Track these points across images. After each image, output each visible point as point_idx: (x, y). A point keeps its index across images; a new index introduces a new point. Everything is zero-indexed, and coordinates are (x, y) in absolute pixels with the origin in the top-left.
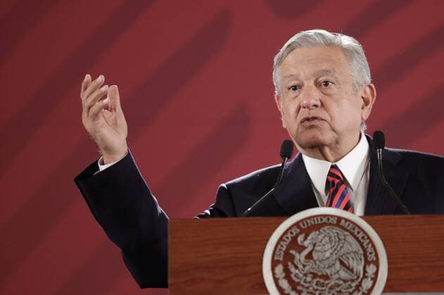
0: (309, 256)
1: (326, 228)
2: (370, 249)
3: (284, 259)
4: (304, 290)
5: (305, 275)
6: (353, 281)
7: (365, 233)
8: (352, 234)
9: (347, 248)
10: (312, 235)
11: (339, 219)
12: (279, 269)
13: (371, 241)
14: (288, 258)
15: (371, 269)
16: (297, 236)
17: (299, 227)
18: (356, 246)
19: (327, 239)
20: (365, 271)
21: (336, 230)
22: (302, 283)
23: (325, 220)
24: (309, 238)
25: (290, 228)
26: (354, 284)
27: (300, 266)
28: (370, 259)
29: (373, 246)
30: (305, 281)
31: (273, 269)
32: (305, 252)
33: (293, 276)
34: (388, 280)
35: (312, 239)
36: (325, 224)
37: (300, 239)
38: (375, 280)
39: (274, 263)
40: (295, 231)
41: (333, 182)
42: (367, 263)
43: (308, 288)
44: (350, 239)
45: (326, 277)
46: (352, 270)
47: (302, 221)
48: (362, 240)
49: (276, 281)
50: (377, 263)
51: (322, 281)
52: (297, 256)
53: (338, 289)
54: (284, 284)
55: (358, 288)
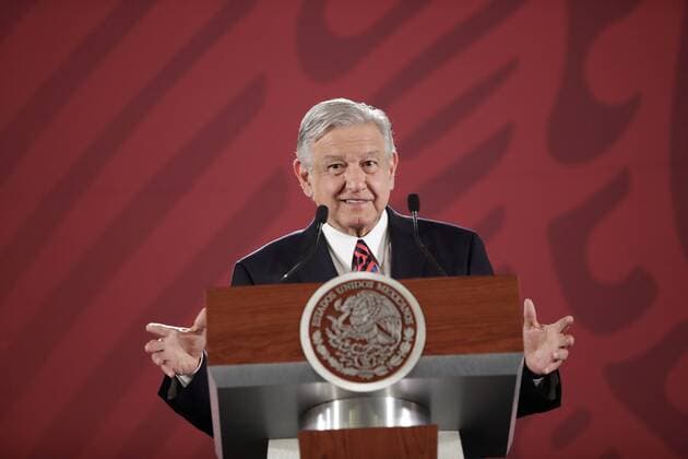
0: (347, 322)
1: (362, 292)
2: (407, 313)
3: (322, 325)
4: (343, 355)
5: (343, 340)
6: (391, 345)
7: (402, 296)
8: (390, 299)
9: (384, 312)
10: (349, 300)
11: (376, 283)
12: (317, 335)
13: (408, 305)
14: (326, 323)
15: (409, 333)
16: (334, 301)
17: (336, 293)
18: (393, 310)
19: (364, 303)
20: (403, 335)
21: (372, 295)
22: (340, 348)
23: (361, 285)
24: (346, 303)
25: (327, 294)
26: (392, 349)
27: (338, 332)
28: (408, 323)
29: (411, 309)
30: (343, 347)
31: (311, 335)
32: (343, 318)
33: (330, 342)
34: (426, 343)
35: (349, 304)
36: (362, 288)
37: (337, 304)
38: (413, 343)
39: (312, 330)
40: (332, 296)
41: (361, 258)
42: (405, 326)
43: (346, 353)
44: (387, 303)
45: (364, 342)
46: (390, 335)
47: (338, 286)
48: (399, 303)
49: (314, 347)
50: (414, 326)
51: (360, 346)
52: (335, 321)
53: (377, 354)
54: (323, 350)
55: (396, 352)
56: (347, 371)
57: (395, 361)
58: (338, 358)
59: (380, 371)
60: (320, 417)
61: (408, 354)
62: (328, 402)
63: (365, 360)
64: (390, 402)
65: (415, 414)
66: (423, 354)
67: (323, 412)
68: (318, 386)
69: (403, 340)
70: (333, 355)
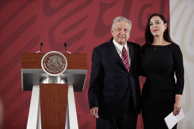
0: (51, 61)
2: (64, 60)
3: (46, 62)
5: (50, 65)
8: (60, 57)
9: (59, 60)
10: (52, 57)
11: (58, 54)
12: (45, 64)
13: (64, 59)
14: (47, 61)
15: (64, 64)
18: (61, 60)
21: (57, 56)
26: (60, 67)
27: (49, 63)
28: (64, 62)
29: (65, 60)
31: (43, 64)
32: (50, 60)
33: (47, 65)
34: (67, 67)
36: (54, 55)
37: (49, 57)
38: (65, 67)
39: (44, 63)
40: (48, 56)
42: (63, 63)
44: (60, 58)
45: (54, 66)
46: (60, 64)
47: (50, 54)
48: (62, 58)
49: (44, 66)
50: (65, 63)
52: (49, 61)
53: (57, 68)
54: (46, 67)
55: (61, 68)
56: (50, 71)
57: (61, 70)
58: (49, 69)
59: (57, 72)
60: (44, 81)
61: (64, 69)
62: (46, 78)
63: (54, 69)
64: (59, 79)
65: (64, 81)
66: (67, 69)
67: (45, 80)
68: (44, 74)
69: (62, 66)
70: (48, 68)
